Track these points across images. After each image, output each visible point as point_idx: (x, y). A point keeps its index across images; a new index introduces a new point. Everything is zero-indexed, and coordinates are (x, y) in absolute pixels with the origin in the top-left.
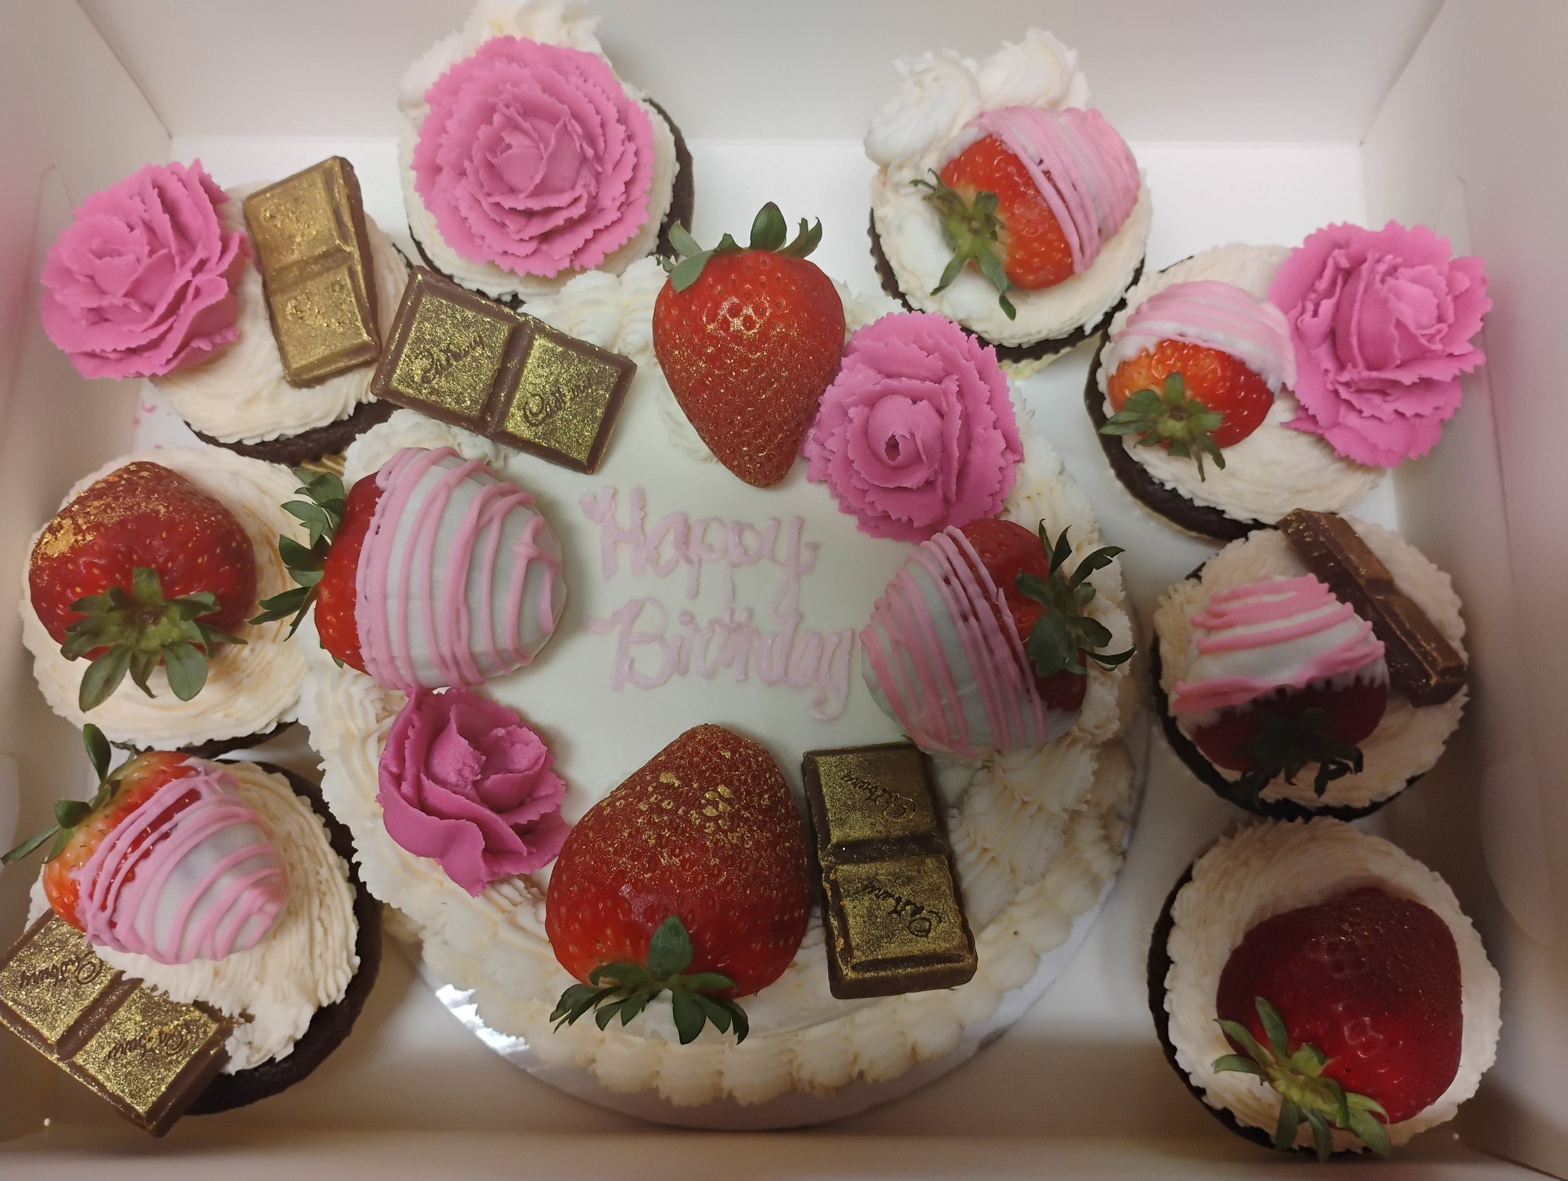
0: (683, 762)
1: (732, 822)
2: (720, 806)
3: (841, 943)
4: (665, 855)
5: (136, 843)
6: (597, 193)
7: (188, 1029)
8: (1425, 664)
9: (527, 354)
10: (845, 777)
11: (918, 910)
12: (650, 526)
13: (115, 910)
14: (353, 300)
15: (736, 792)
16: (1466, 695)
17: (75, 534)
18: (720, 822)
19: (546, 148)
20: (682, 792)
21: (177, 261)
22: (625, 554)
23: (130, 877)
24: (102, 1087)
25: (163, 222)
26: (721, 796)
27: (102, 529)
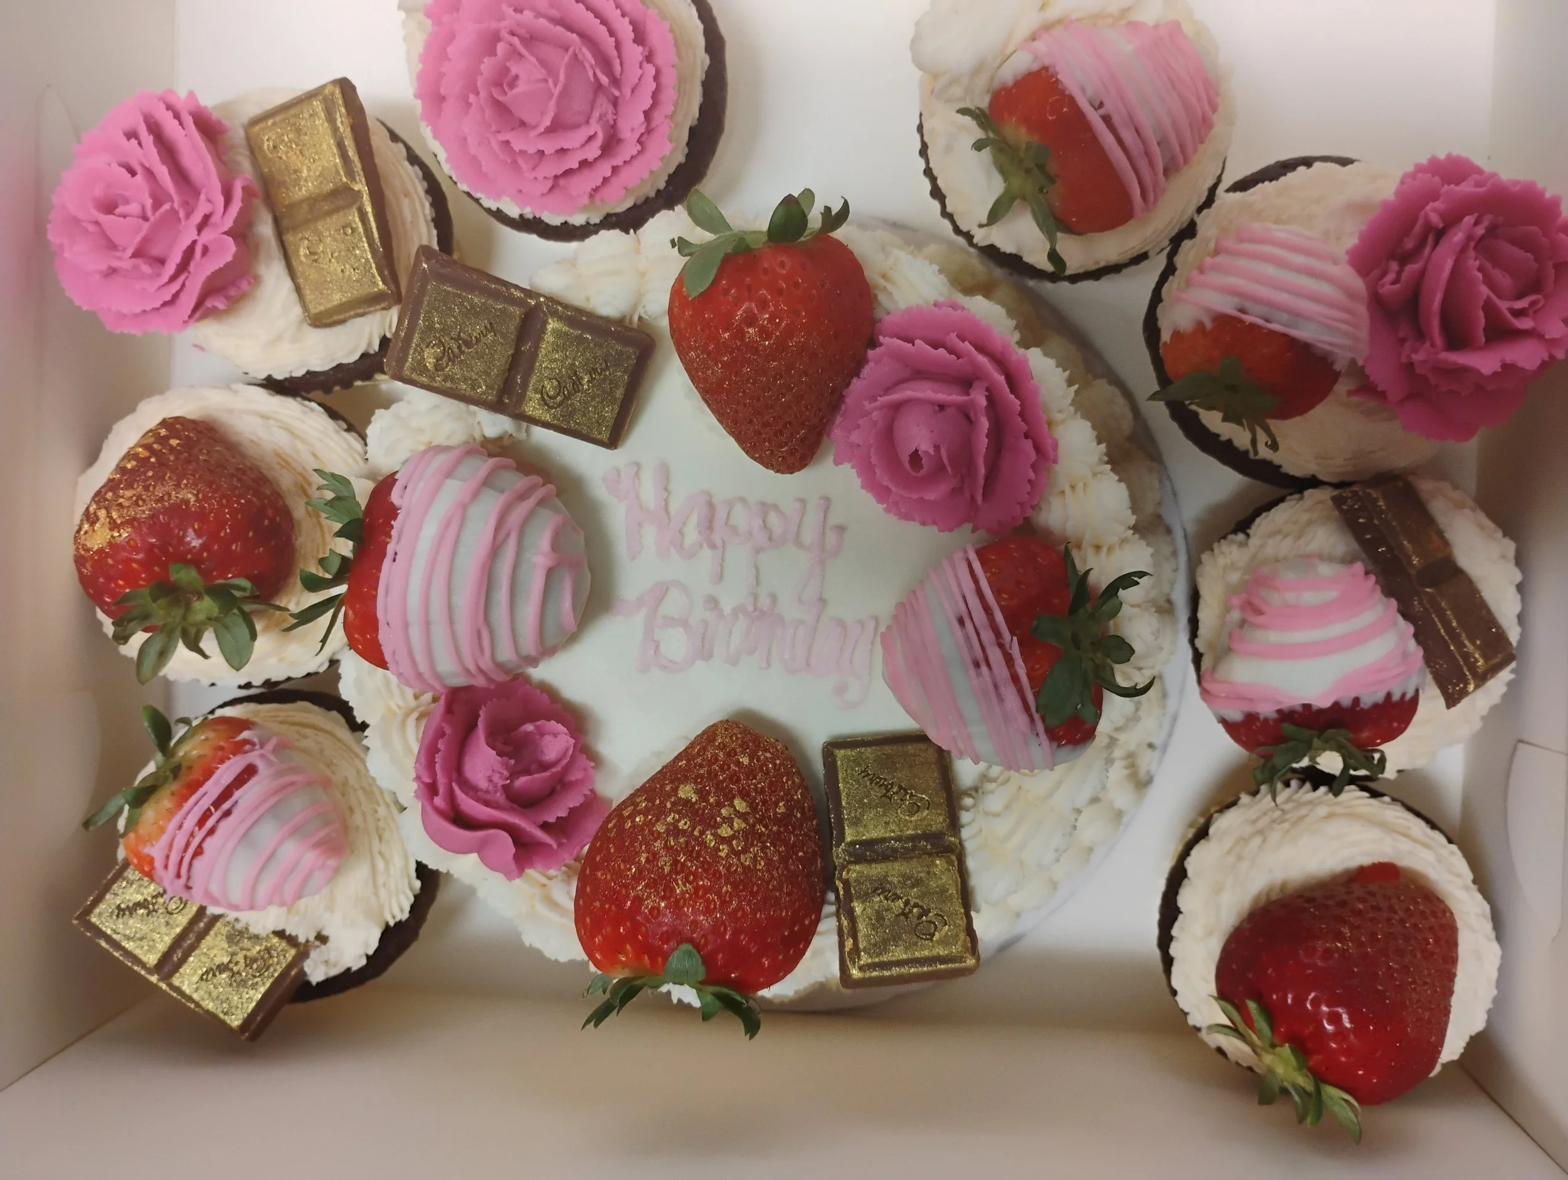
0: (702, 772)
1: (746, 841)
2: (735, 825)
3: (849, 944)
4: (680, 882)
5: (201, 823)
6: (615, 121)
7: (269, 953)
8: (1465, 669)
9: (539, 339)
10: (862, 772)
11: (925, 912)
12: (673, 509)
13: (189, 878)
14: (366, 245)
15: (752, 805)
16: (1512, 671)
17: (111, 529)
18: (734, 842)
19: (555, 85)
20: (700, 808)
21: (182, 214)
22: (650, 535)
23: (199, 851)
24: (197, 1004)
25: (163, 173)
26: (737, 812)
27: (136, 524)
